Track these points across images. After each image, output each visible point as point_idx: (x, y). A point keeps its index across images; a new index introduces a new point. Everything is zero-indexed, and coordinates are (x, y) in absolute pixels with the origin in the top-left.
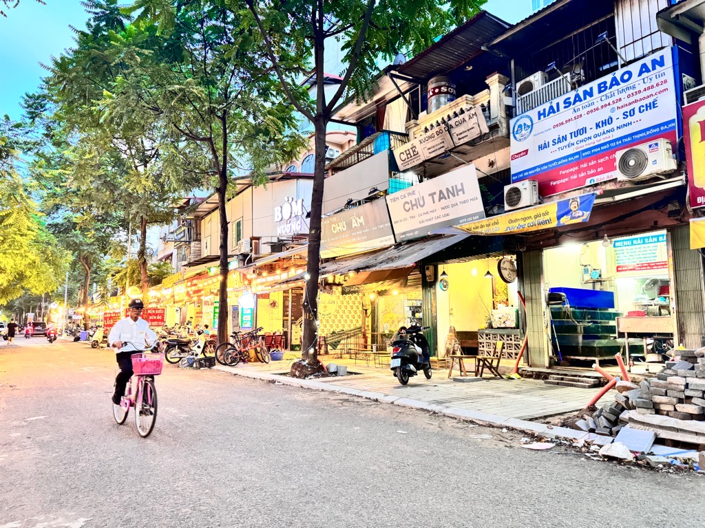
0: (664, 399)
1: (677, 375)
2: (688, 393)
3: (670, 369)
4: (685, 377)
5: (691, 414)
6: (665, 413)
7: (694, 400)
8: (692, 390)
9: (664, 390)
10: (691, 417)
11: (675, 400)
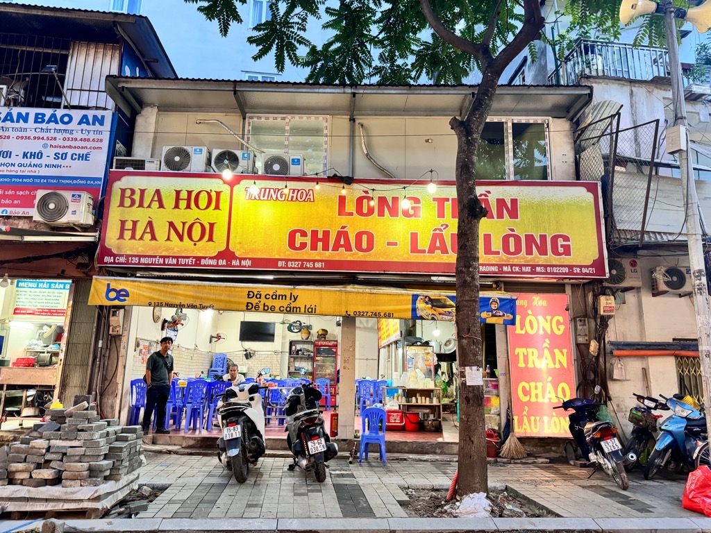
0: (21, 466)
1: (41, 438)
2: (49, 457)
3: (36, 431)
4: (49, 440)
5: (46, 480)
6: (19, 482)
7: (52, 464)
8: (52, 453)
9: (23, 456)
10: (46, 482)
11: (32, 466)
